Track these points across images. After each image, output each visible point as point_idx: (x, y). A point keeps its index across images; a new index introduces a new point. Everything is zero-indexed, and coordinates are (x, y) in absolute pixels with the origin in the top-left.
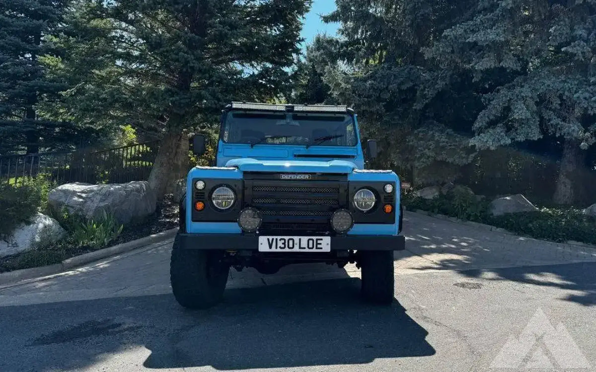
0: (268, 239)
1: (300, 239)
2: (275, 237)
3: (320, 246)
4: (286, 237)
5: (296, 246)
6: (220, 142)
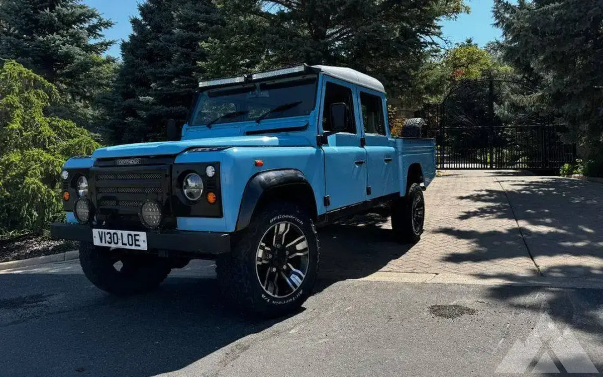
0: (99, 232)
1: (122, 234)
2: (103, 231)
3: (137, 243)
4: (112, 231)
5: (120, 242)
6: (185, 126)
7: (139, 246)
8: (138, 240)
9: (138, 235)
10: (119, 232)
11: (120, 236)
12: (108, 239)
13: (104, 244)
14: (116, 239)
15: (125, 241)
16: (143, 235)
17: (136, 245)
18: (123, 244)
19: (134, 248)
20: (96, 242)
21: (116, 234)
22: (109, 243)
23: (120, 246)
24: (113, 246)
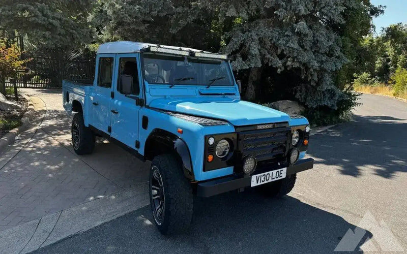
0: (257, 177)
1: (272, 173)
2: (260, 175)
4: (266, 173)
5: (270, 178)
6: (146, 83)
8: (282, 174)
9: (282, 170)
10: (270, 172)
11: (271, 175)
12: (263, 179)
13: (259, 184)
14: (268, 177)
15: (274, 176)
16: (285, 169)
17: (280, 177)
18: (272, 179)
19: (279, 178)
20: (254, 184)
21: (269, 174)
22: (263, 181)
23: (270, 180)
24: (266, 182)
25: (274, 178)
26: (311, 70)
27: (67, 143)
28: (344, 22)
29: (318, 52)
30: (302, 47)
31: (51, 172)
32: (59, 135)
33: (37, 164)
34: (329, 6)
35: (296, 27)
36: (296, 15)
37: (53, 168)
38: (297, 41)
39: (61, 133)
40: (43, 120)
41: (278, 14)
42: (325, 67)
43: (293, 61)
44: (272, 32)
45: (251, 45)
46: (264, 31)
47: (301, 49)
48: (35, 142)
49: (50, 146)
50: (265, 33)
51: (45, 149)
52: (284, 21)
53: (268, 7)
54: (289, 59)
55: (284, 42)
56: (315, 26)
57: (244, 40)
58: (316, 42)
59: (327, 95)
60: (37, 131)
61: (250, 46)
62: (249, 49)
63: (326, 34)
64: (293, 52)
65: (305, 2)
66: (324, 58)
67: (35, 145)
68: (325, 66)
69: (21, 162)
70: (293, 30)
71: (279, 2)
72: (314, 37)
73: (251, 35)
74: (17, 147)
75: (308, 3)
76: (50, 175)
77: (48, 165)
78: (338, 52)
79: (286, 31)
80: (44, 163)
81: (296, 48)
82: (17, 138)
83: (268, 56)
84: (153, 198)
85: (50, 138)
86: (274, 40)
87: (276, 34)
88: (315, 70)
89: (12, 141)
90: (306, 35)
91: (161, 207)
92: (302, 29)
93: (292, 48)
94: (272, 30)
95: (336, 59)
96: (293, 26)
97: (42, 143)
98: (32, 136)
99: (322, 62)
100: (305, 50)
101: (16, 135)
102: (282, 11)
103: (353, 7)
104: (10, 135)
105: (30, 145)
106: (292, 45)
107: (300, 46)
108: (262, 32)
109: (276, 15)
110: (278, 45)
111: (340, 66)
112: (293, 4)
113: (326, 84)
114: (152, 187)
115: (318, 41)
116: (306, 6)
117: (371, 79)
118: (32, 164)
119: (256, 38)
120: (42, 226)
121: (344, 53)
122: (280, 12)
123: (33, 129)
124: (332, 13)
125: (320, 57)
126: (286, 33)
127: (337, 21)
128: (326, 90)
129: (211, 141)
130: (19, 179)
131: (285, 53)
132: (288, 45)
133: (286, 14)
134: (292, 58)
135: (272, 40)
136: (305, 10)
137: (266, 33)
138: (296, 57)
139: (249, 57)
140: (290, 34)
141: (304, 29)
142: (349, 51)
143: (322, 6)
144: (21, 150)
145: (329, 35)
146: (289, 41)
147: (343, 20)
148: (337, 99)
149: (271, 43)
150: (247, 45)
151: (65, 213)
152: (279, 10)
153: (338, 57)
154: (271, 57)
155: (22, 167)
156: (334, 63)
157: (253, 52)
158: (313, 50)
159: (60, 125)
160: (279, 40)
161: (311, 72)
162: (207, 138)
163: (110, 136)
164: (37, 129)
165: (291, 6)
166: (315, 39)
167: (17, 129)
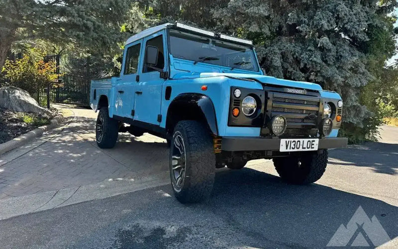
0: (286, 141)
1: (303, 141)
2: (290, 140)
3: (313, 146)
4: (296, 140)
5: (301, 147)
6: (171, 56)
7: (313, 148)
8: (313, 144)
9: (314, 141)
10: (301, 140)
11: (301, 143)
12: (292, 146)
13: (288, 150)
14: (298, 145)
15: (305, 146)
16: (317, 141)
17: (312, 148)
18: (303, 148)
19: (310, 149)
20: (283, 149)
21: (299, 141)
22: (293, 148)
23: (301, 149)
24: (296, 150)
25: (305, 148)
26: (335, 85)
27: (90, 140)
28: (368, 40)
29: (342, 67)
30: (326, 62)
31: (73, 158)
32: (84, 133)
33: (60, 151)
34: (352, 22)
35: (319, 41)
36: (318, 31)
37: (75, 155)
38: (320, 56)
39: (86, 132)
40: (69, 123)
41: (301, 29)
42: (350, 83)
43: (316, 75)
44: (294, 47)
45: (274, 58)
46: (287, 46)
47: (324, 64)
48: (61, 137)
49: (74, 140)
50: (287, 48)
51: (70, 142)
52: (306, 37)
53: (290, 23)
54: (312, 73)
55: (307, 56)
56: (338, 42)
57: (266, 54)
58: (340, 57)
59: (352, 112)
60: (63, 129)
61: (272, 59)
62: (271, 62)
63: (350, 51)
64: (317, 66)
65: (328, 18)
66: (348, 75)
67: (61, 138)
68: (349, 81)
69: (45, 149)
70: (316, 45)
71: (301, 19)
72: (337, 52)
73: (274, 50)
74: (43, 139)
75: (330, 19)
76: (72, 161)
77: (71, 153)
78: (362, 69)
79: (309, 46)
80: (68, 151)
81: (319, 62)
82: (44, 133)
83: (290, 69)
84: (173, 169)
85: (75, 135)
86: (297, 54)
87: (298, 49)
88: (339, 85)
89: (40, 135)
90: (330, 50)
91: (181, 176)
92: (325, 44)
93: (315, 62)
94: (294, 45)
95: (361, 75)
96: (315, 41)
97: (66, 138)
98: (59, 132)
99: (346, 78)
100: (329, 65)
101: (45, 131)
102: (305, 27)
103: (376, 25)
104: (38, 130)
105: (56, 138)
106: (315, 59)
107: (323, 61)
108: (285, 46)
109: (298, 29)
110: (301, 59)
111: (365, 82)
112: (316, 20)
113: (351, 100)
114: (173, 157)
115: (341, 56)
116: (328, 21)
117: (395, 112)
118: (55, 151)
119: (278, 51)
120: (60, 196)
121: (369, 71)
122: (303, 27)
123: (60, 128)
124: (355, 28)
125: (344, 73)
126: (309, 48)
127: (361, 38)
128: (351, 107)
129: (238, 93)
130: (42, 161)
131: (308, 67)
132: (311, 59)
133: (308, 30)
134: (315, 72)
135: (295, 54)
136: (328, 26)
137: (289, 48)
138: (319, 71)
139: (272, 70)
140: (313, 49)
141: (327, 43)
142: (374, 69)
143: (345, 22)
144: (47, 141)
145: (352, 52)
146: (312, 55)
147: (366, 37)
148: (363, 116)
149: (294, 58)
150: (270, 59)
151: (83, 188)
152: (302, 25)
153: (363, 74)
154: (294, 71)
155: (46, 153)
156: (359, 79)
157: (275, 64)
158: (337, 66)
159: (86, 127)
160: (301, 54)
161: (335, 87)
162: (233, 89)
163: (132, 119)
164: (64, 128)
165: (313, 22)
166: (339, 54)
167: (46, 126)
